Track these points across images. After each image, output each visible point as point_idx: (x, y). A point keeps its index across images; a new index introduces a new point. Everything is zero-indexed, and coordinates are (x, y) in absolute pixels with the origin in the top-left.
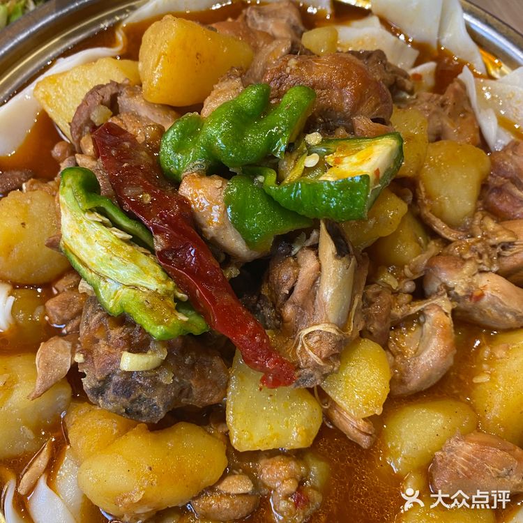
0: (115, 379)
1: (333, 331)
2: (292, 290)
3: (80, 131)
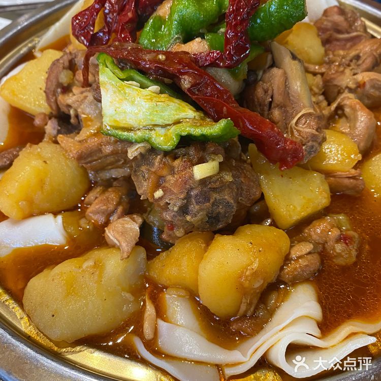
0: (193, 193)
3: (55, 94)
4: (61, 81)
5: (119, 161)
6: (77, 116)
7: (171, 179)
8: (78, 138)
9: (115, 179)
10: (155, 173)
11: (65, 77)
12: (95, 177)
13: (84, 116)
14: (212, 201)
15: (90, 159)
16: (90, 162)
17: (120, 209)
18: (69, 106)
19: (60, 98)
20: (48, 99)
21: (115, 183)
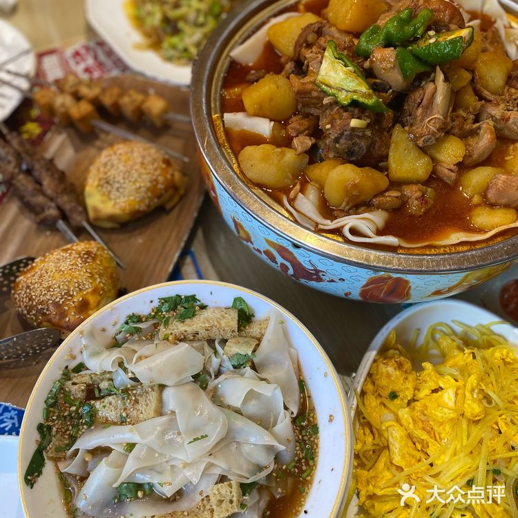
0: (346, 133)
1: (441, 117)
2: (422, 100)
3: (301, 46)
4: (308, 39)
5: (318, 104)
6: (308, 66)
7: (338, 122)
8: (301, 81)
9: (312, 115)
10: (332, 115)
11: (311, 38)
12: (301, 109)
13: (311, 68)
14: (353, 141)
15: (302, 96)
16: (303, 98)
17: (306, 132)
18: (305, 58)
19: (303, 50)
20: (295, 48)
21: (311, 117)
